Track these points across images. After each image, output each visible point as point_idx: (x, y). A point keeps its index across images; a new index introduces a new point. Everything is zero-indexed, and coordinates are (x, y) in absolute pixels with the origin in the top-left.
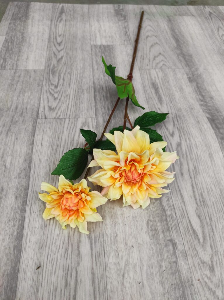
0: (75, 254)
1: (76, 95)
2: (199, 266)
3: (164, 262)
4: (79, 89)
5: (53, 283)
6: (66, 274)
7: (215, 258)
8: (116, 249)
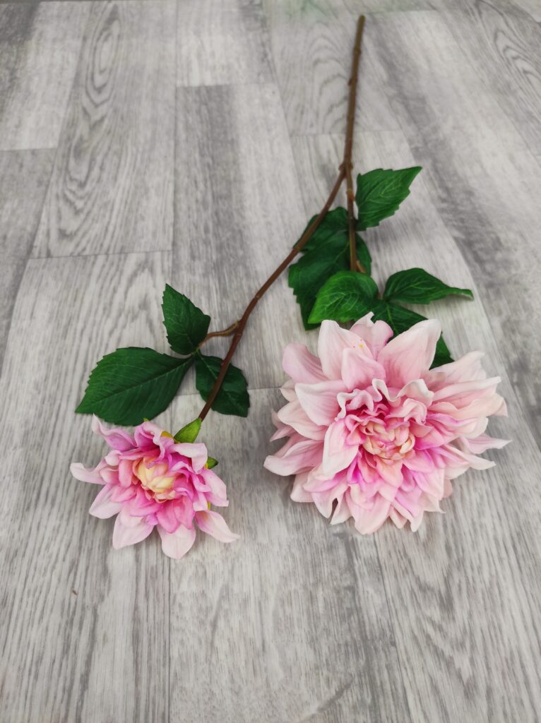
0: (95, 574)
1: (129, 201)
2: (412, 598)
3: (320, 589)
4: (136, 187)
5: (34, 644)
6: (67, 623)
7: (457, 577)
8: (201, 561)
